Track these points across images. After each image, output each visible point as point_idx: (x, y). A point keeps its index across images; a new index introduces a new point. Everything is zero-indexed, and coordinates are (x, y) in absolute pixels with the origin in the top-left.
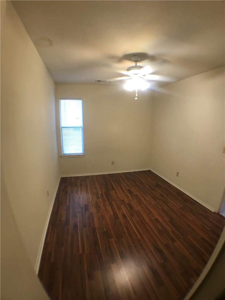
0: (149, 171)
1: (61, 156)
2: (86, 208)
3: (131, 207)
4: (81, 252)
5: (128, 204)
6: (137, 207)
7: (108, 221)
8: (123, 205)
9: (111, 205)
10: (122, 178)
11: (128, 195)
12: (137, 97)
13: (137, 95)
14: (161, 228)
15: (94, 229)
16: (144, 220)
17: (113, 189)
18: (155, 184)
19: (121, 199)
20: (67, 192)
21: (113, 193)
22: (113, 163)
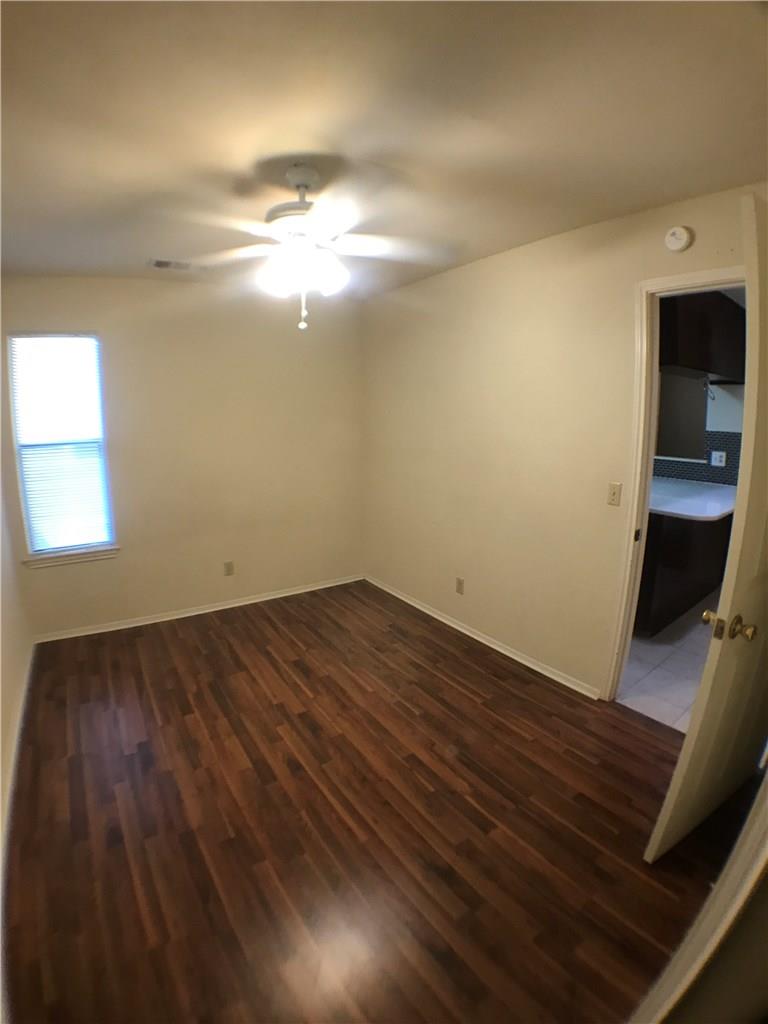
0: (363, 585)
1: (24, 563)
2: (146, 755)
3: (315, 728)
4: (153, 938)
5: (301, 716)
6: (336, 725)
7: (236, 794)
8: (281, 724)
9: (239, 729)
10: (269, 619)
11: (296, 683)
12: (305, 321)
13: (304, 313)
14: (432, 790)
15: (188, 840)
16: (370, 769)
17: (240, 666)
18: (388, 628)
19: (275, 702)
20: (62, 703)
21: (239, 682)
22: (229, 569)
